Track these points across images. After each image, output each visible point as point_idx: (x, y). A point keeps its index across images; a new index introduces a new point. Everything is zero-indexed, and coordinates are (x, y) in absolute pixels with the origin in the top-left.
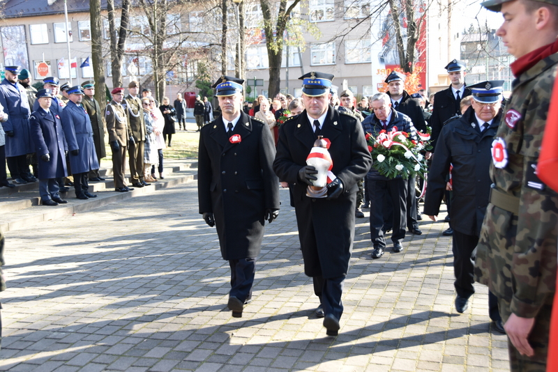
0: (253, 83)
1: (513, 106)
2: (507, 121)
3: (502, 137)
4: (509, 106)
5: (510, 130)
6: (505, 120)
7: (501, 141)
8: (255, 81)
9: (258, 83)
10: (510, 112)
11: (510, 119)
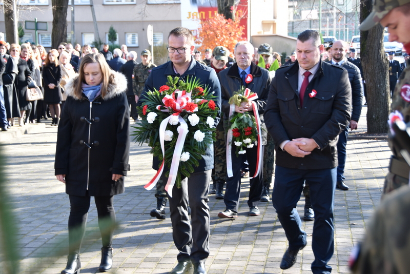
0: (33, 26)
1: (408, 81)
2: (403, 95)
3: (399, 111)
4: (403, 81)
5: (406, 104)
6: (400, 94)
7: (397, 113)
8: (37, 24)
9: (40, 26)
10: (405, 87)
11: (405, 93)
